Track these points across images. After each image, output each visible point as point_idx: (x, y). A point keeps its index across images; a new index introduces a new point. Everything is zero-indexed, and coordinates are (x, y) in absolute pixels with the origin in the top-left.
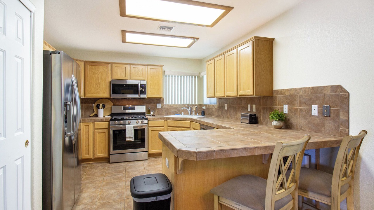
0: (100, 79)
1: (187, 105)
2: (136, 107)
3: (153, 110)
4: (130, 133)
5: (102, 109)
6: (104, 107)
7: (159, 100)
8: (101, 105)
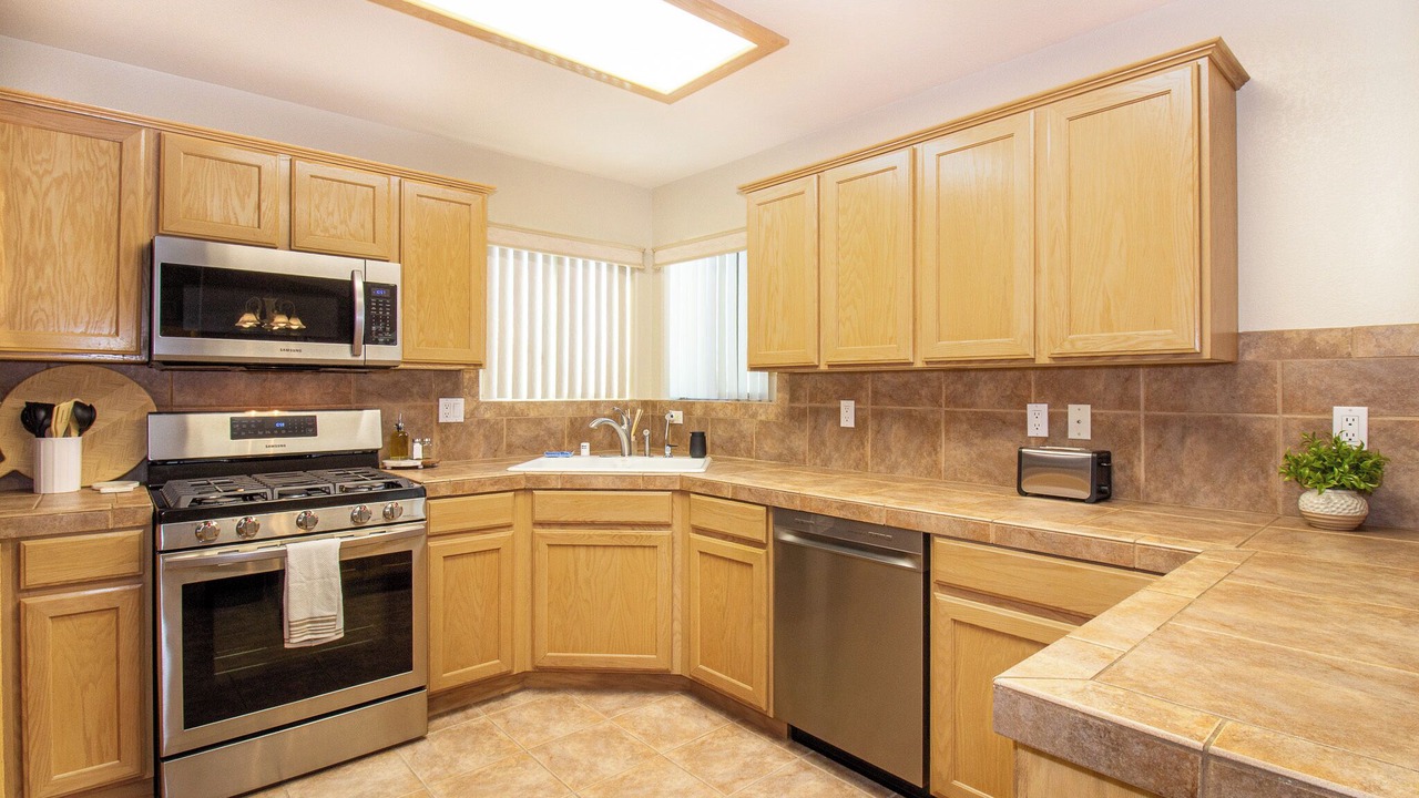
0: (56, 223)
1: (592, 403)
2: (323, 418)
3: (423, 433)
4: (318, 591)
5: (67, 434)
6: (84, 419)
7: (452, 380)
8: (64, 409)
